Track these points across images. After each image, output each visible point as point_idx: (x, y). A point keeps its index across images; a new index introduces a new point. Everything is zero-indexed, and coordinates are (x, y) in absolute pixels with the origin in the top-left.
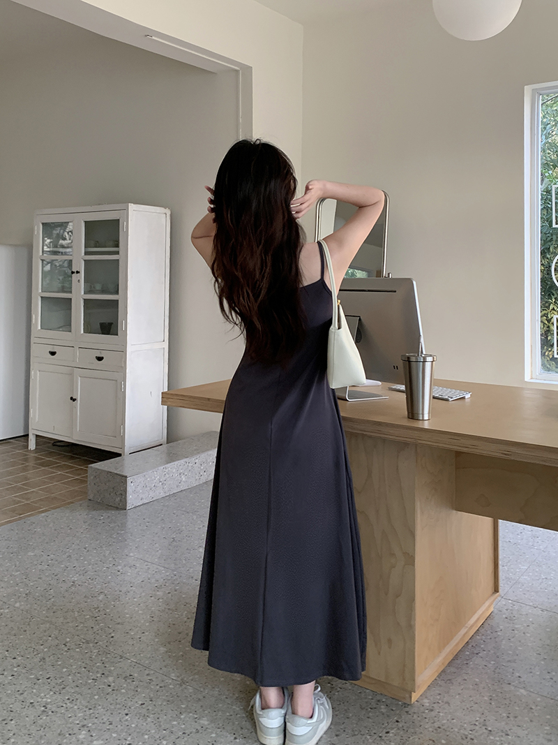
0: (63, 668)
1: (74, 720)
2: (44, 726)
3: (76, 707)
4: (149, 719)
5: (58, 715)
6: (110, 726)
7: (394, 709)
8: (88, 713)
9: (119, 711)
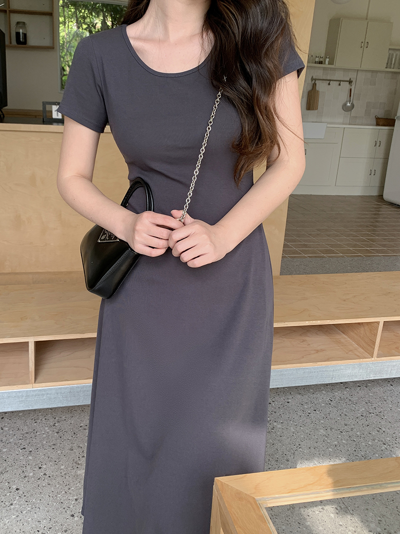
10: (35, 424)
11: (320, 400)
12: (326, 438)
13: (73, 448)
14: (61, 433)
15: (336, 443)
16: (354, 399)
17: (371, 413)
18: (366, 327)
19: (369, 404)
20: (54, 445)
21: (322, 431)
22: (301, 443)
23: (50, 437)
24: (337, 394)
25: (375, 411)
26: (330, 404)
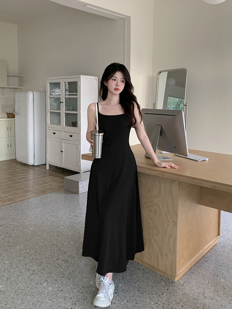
0: (43, 255)
1: (43, 278)
2: (32, 279)
3: (45, 272)
4: (71, 280)
5: (37, 275)
6: (56, 282)
7: (167, 284)
8: (49, 275)
9: (60, 276)
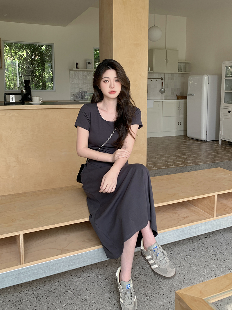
10: (20, 295)
11: (188, 249)
12: (198, 272)
13: (49, 306)
14: (39, 298)
15: (204, 273)
16: (206, 245)
17: (217, 252)
18: (208, 200)
19: (214, 247)
20: (36, 306)
21: (194, 268)
22: (185, 277)
23: (32, 302)
24: (195, 244)
25: (218, 250)
26: (194, 250)
